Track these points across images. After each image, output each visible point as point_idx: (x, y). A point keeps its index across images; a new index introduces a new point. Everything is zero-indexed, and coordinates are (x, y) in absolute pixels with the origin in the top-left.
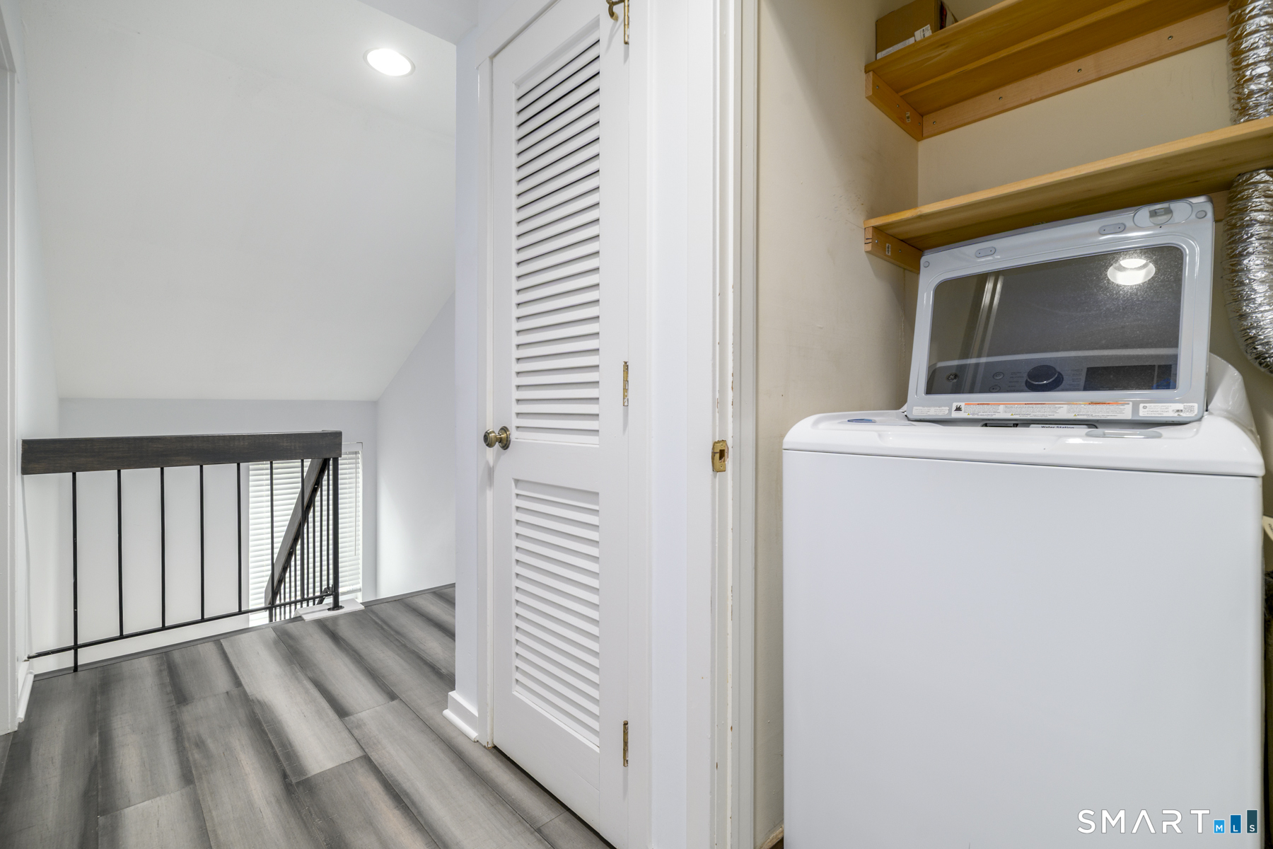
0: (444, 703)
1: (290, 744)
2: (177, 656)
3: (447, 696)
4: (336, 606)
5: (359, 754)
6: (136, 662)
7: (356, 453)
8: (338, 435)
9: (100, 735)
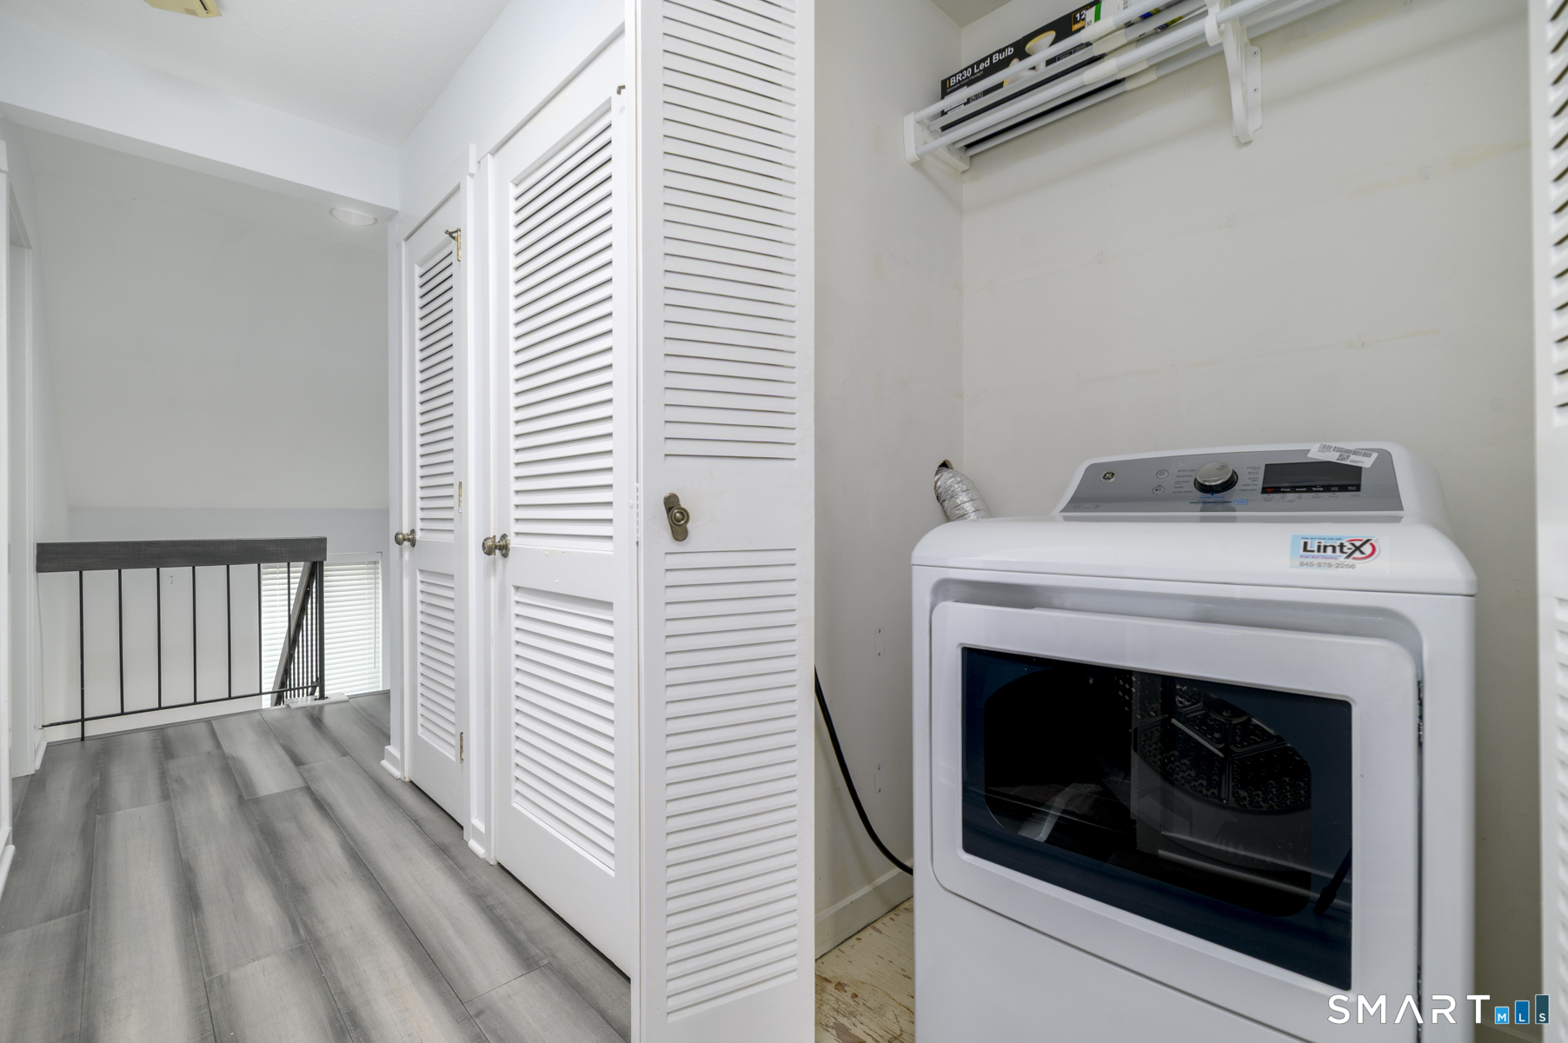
0: (381, 755)
1: (250, 780)
2: (170, 731)
3: (384, 749)
4: (322, 696)
5: (304, 785)
6: (135, 736)
7: (375, 563)
8: (323, 540)
9: (101, 776)
